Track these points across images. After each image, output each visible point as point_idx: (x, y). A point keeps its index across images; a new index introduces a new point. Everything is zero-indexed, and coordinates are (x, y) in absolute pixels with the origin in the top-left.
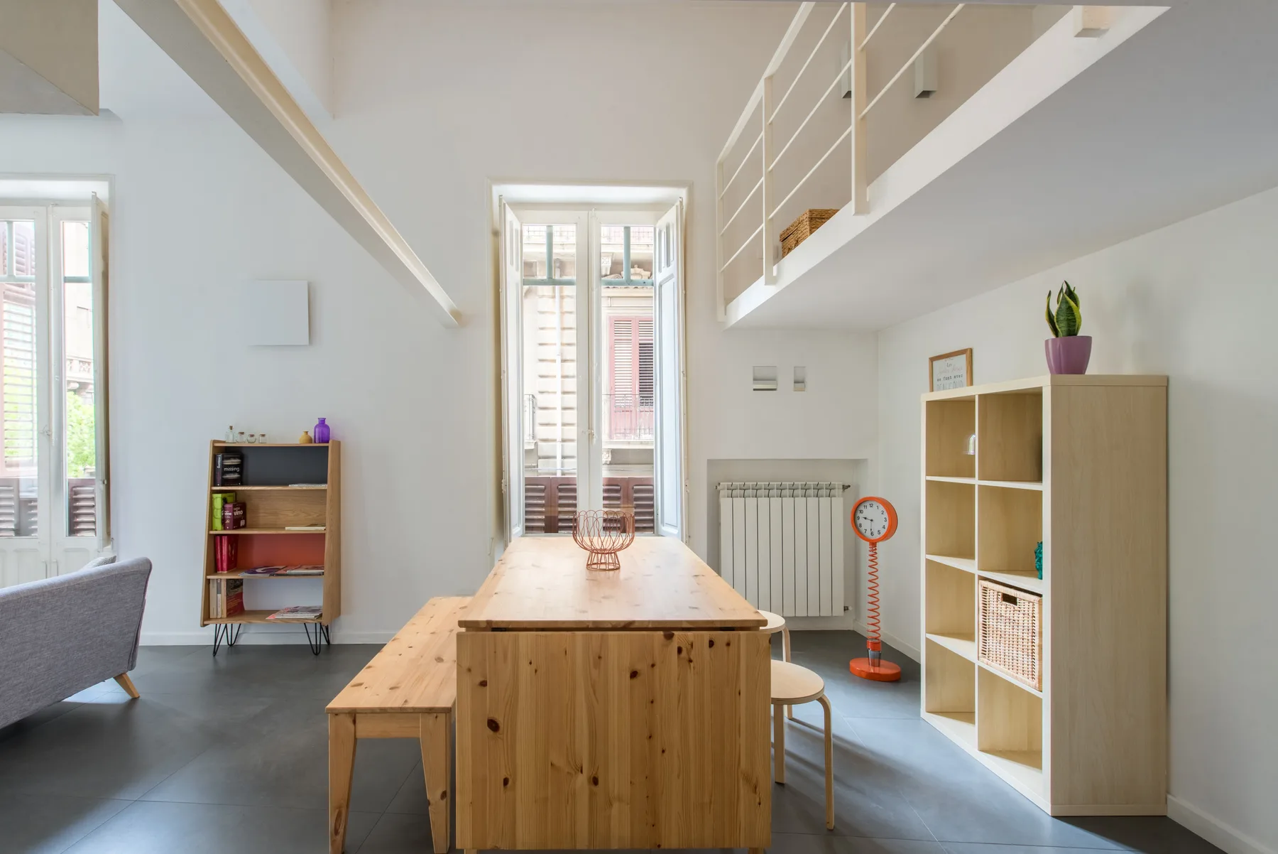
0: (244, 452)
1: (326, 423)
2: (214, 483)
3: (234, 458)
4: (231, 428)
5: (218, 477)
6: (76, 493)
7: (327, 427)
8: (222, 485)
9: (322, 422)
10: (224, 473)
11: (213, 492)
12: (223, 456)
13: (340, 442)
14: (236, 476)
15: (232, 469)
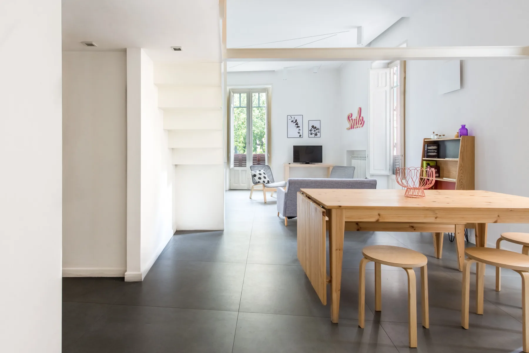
0: (440, 143)
2: (424, 156)
3: (434, 146)
4: (433, 133)
5: (426, 154)
6: (396, 160)
8: (427, 158)
9: (463, 127)
10: (428, 152)
11: (423, 160)
12: (427, 145)
13: (474, 137)
14: (435, 154)
15: (430, 151)
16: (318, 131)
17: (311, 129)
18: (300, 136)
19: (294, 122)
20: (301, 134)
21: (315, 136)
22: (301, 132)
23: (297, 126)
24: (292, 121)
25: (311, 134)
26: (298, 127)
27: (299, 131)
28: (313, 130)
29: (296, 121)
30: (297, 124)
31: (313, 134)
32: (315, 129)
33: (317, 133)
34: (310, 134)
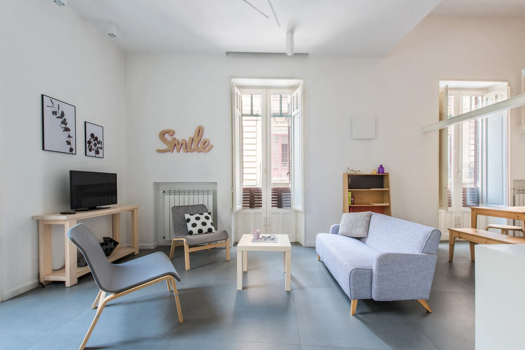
1: (383, 167)
4: (348, 168)
7: (383, 168)
9: (381, 166)
16: (100, 146)
17: (90, 139)
18: (71, 150)
19: (59, 115)
20: (73, 146)
21: (97, 155)
22: (72, 141)
23: (64, 126)
24: (54, 113)
25: (90, 150)
26: (67, 130)
27: (68, 139)
28: (93, 143)
29: (63, 114)
30: (64, 122)
31: (93, 150)
32: (96, 142)
33: (99, 149)
34: (88, 150)
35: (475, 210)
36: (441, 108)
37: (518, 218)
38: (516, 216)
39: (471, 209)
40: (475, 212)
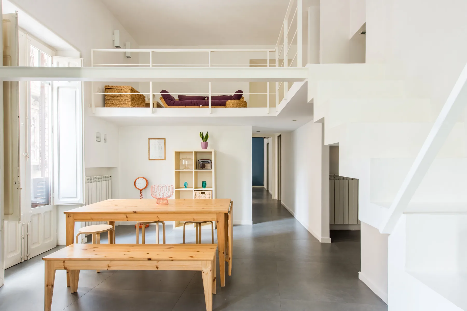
35: (71, 215)
36: (5, 47)
37: (127, 219)
38: (126, 217)
39: (65, 214)
40: (71, 218)
